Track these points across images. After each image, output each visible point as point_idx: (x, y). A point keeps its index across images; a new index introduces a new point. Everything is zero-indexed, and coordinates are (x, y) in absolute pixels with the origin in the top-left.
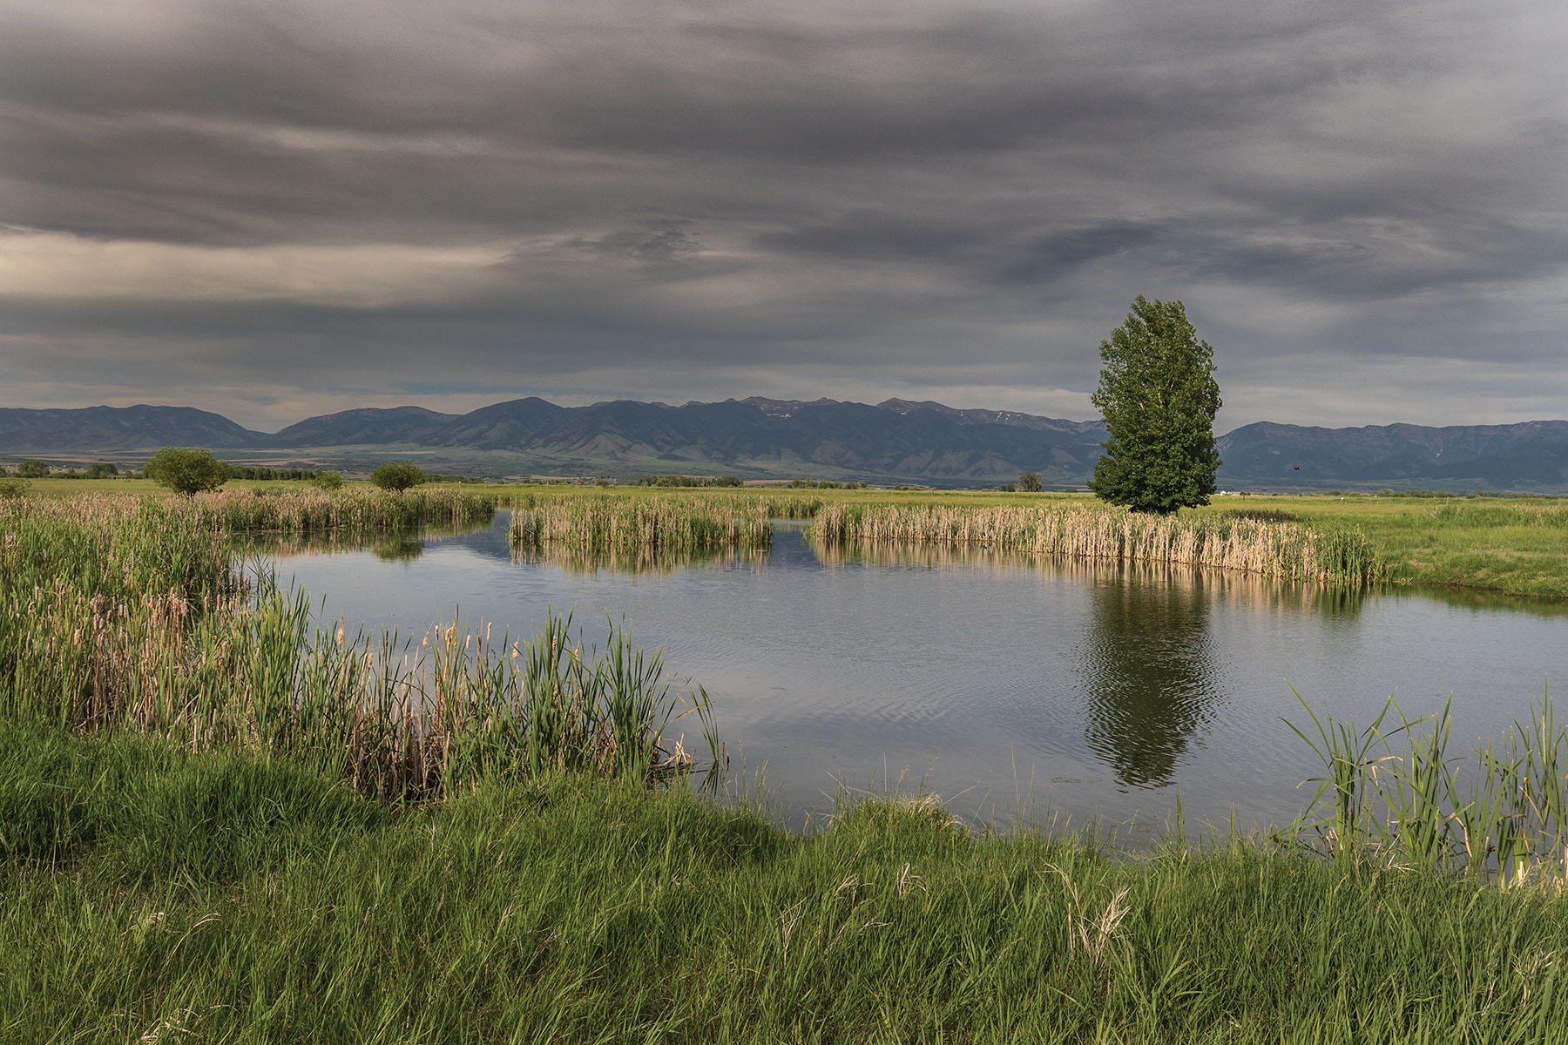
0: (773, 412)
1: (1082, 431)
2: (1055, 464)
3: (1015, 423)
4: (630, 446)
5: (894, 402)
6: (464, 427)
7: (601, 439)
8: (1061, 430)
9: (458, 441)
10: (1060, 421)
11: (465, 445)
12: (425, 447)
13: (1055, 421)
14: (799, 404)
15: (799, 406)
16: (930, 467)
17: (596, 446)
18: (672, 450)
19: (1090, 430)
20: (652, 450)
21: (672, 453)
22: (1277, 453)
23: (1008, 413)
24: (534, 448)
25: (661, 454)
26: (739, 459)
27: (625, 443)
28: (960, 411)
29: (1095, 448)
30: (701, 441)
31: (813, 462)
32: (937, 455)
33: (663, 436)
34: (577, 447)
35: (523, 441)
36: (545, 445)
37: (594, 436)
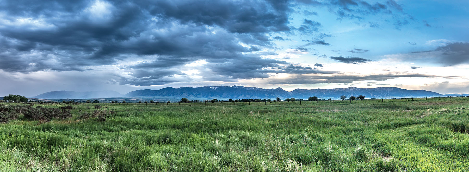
0: (213, 88)
4: (189, 95)
5: (235, 86)
9: (158, 95)
15: (217, 87)
17: (183, 95)
25: (195, 97)
29: (272, 94)
30: (201, 94)
31: (223, 97)
32: (245, 95)
33: (195, 93)
34: (179, 95)
35: (170, 95)
36: (174, 95)
37: (182, 93)
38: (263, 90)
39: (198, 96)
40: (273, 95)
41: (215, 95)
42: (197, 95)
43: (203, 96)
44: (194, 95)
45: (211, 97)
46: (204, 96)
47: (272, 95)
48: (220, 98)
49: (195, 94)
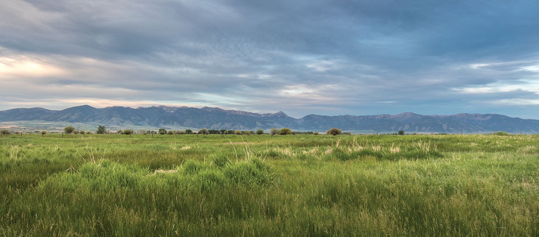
0: (168, 110)
1: (262, 117)
2: (257, 126)
3: (243, 114)
4: (124, 121)
5: (206, 108)
6: (61, 115)
7: (113, 119)
8: (256, 116)
9: (60, 119)
10: (256, 114)
11: (63, 121)
12: (48, 121)
13: (254, 114)
14: (176, 108)
15: (176, 109)
16: (221, 127)
17: (112, 121)
18: (138, 122)
19: (265, 117)
20: (131, 122)
21: (138, 123)
22: (317, 123)
23: (241, 111)
24: (89, 122)
25: (134, 124)
26: (160, 125)
27: (122, 120)
28: (226, 110)
29: (268, 122)
30: (147, 120)
31: (185, 126)
32: (222, 124)
33: (134, 118)
34: (105, 121)
35: (85, 120)
36: (93, 121)
37: (111, 118)
38: (253, 115)
39: (139, 123)
40: (270, 125)
41: (171, 122)
42: (140, 121)
43: (149, 124)
44: (133, 120)
45: (165, 125)
46: (152, 124)
47: (267, 124)
48: (181, 127)
49: (136, 120)
